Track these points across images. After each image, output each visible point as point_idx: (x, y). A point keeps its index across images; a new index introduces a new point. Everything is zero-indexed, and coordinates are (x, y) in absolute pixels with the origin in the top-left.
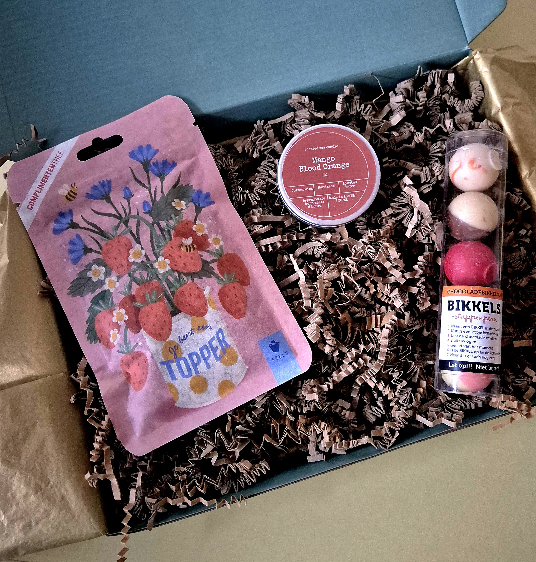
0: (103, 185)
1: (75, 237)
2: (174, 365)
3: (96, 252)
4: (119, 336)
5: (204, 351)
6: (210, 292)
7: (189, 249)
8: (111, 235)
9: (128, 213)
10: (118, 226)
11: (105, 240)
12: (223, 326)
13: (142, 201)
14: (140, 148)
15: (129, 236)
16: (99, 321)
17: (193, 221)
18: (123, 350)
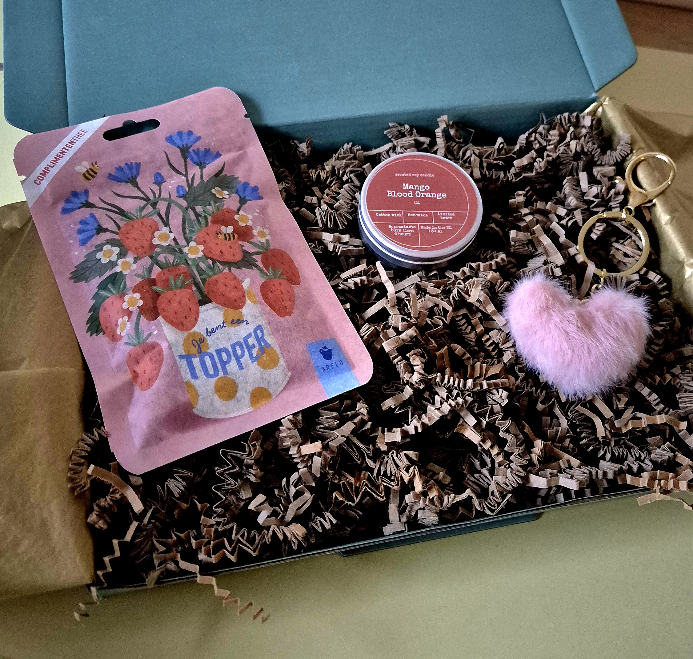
0: (130, 167)
1: (88, 216)
2: (196, 362)
3: (112, 232)
4: (129, 325)
5: (237, 348)
6: (250, 284)
7: (228, 238)
8: (134, 215)
9: (157, 195)
10: (144, 207)
11: (126, 221)
12: (263, 322)
13: (176, 186)
14: (180, 134)
15: (156, 218)
16: (105, 309)
17: (236, 210)
18: (132, 341)
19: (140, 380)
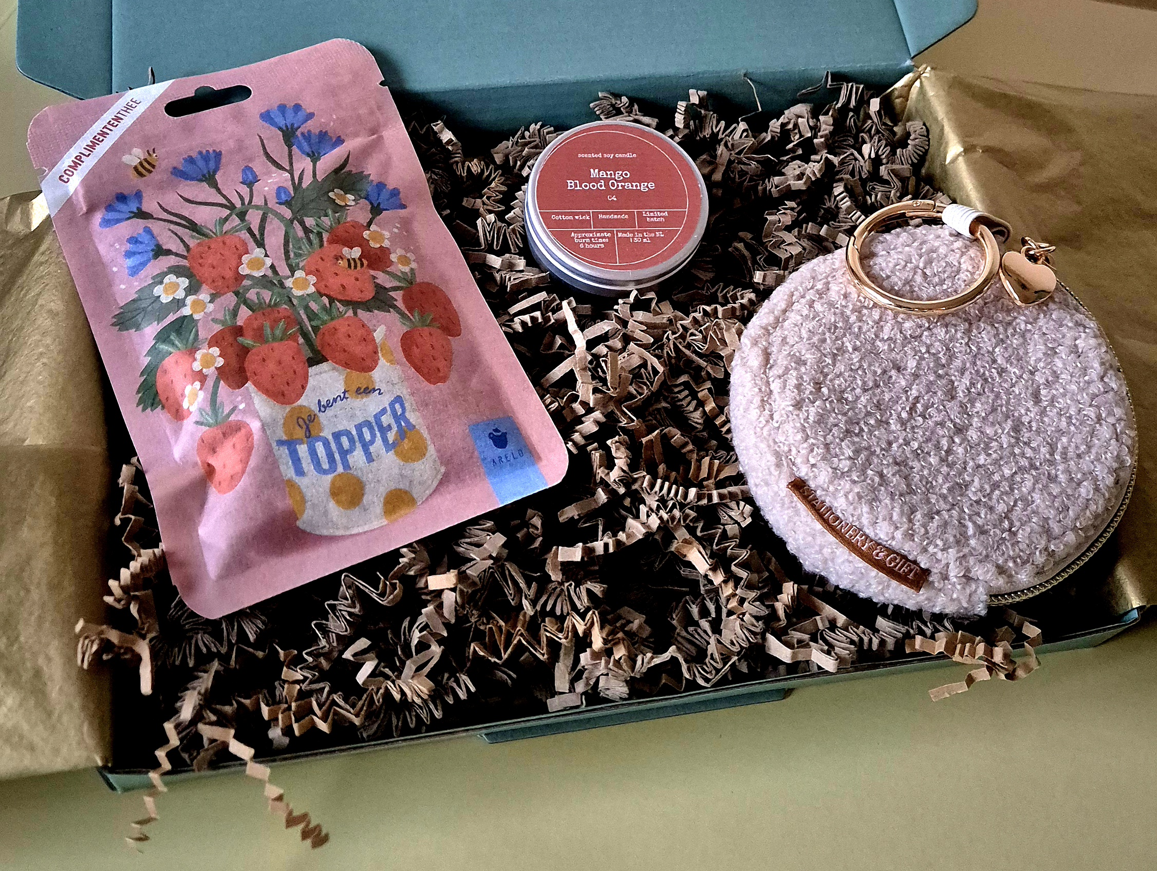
0: (205, 157)
1: (141, 231)
2: (303, 450)
3: (177, 255)
4: (201, 395)
5: (365, 430)
6: (385, 334)
7: (353, 265)
8: (211, 230)
9: (246, 201)
10: (226, 219)
11: (198, 239)
12: (404, 392)
13: (276, 187)
14: (282, 108)
15: (245, 235)
16: (165, 372)
17: (365, 224)
18: (207, 419)
19: (217, 477)
